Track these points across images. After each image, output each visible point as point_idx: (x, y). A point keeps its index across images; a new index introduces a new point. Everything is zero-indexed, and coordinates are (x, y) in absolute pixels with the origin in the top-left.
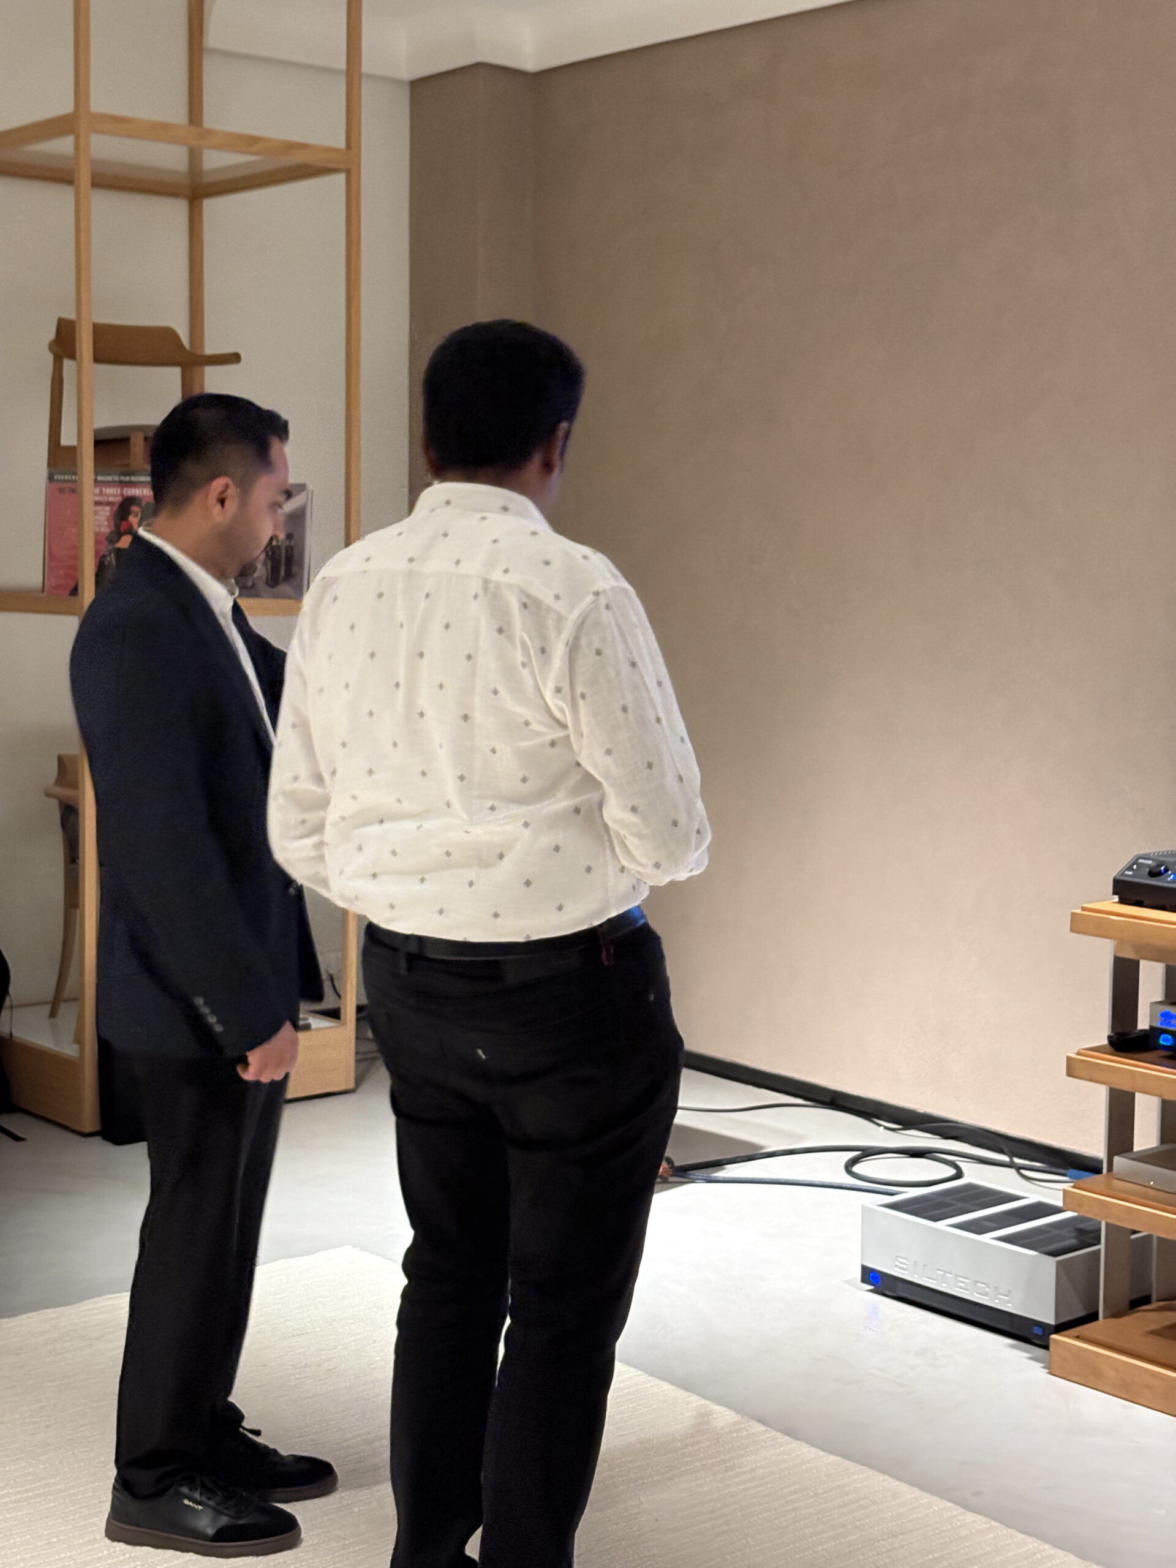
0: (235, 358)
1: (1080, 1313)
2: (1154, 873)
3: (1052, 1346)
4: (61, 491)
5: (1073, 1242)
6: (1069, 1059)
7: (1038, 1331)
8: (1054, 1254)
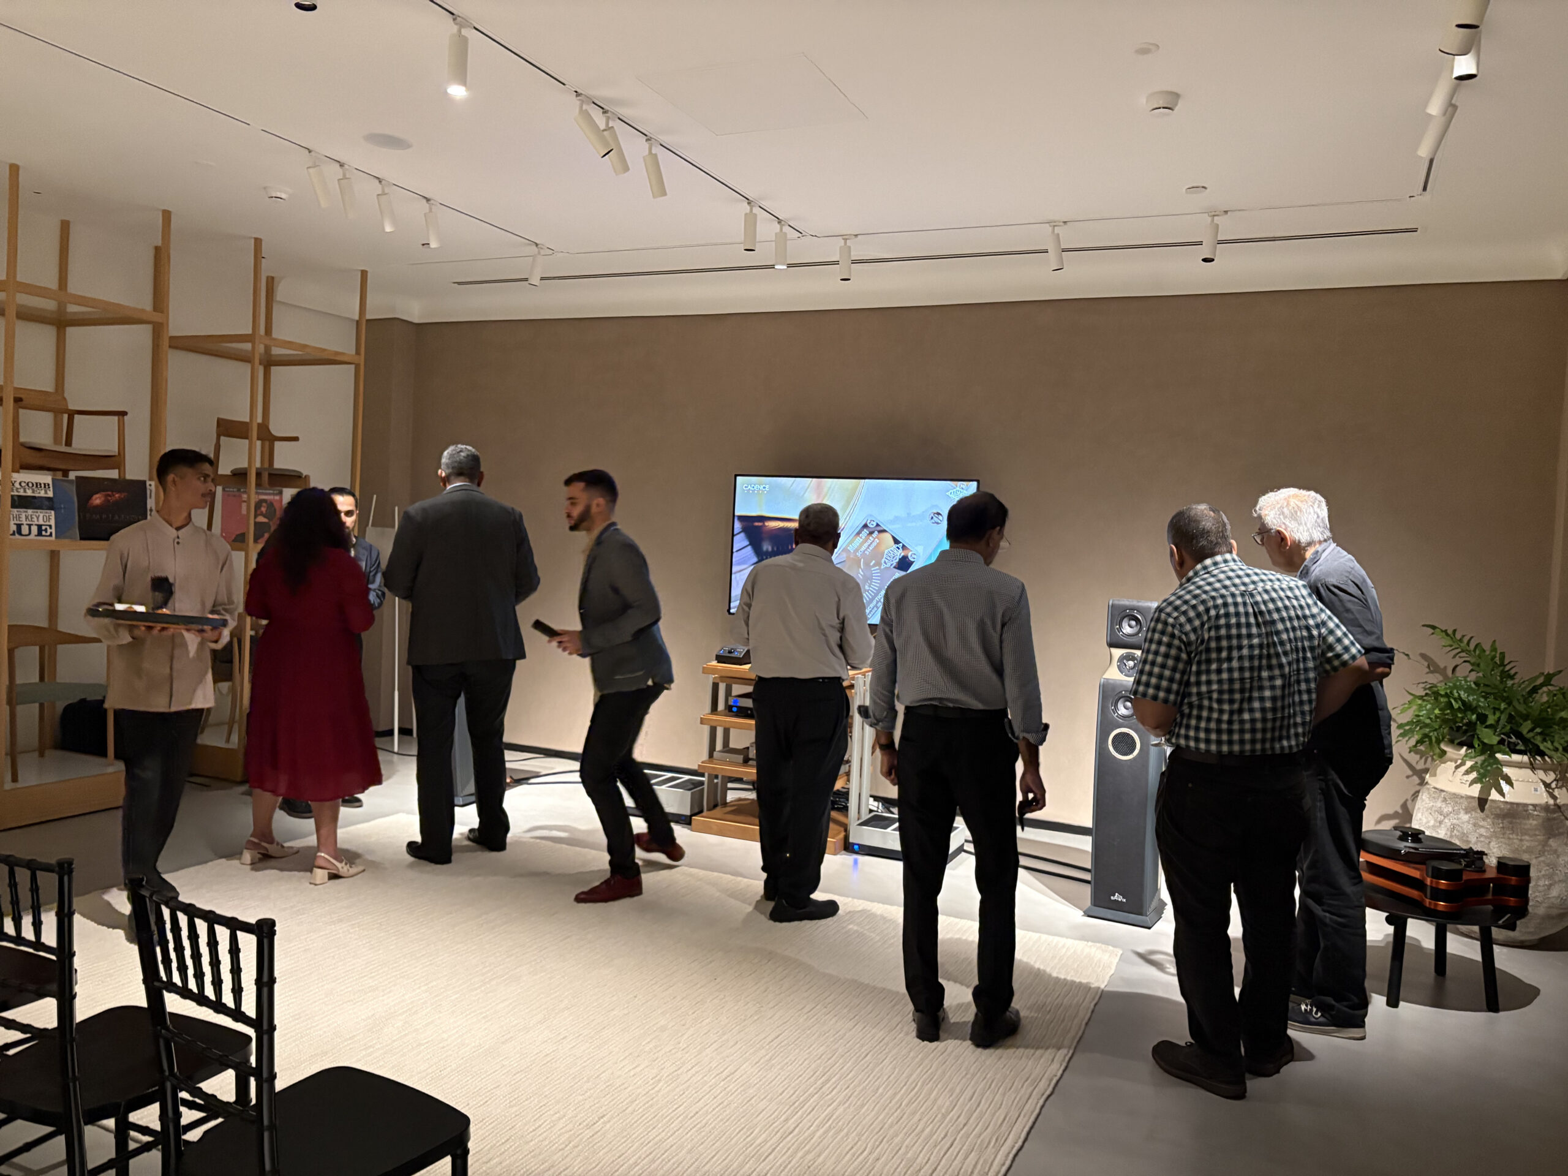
0: (296, 439)
1: (696, 810)
2: (730, 652)
3: (693, 822)
4: (229, 495)
5: (692, 786)
6: (701, 718)
7: (683, 818)
8: (689, 790)
